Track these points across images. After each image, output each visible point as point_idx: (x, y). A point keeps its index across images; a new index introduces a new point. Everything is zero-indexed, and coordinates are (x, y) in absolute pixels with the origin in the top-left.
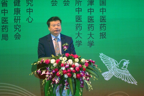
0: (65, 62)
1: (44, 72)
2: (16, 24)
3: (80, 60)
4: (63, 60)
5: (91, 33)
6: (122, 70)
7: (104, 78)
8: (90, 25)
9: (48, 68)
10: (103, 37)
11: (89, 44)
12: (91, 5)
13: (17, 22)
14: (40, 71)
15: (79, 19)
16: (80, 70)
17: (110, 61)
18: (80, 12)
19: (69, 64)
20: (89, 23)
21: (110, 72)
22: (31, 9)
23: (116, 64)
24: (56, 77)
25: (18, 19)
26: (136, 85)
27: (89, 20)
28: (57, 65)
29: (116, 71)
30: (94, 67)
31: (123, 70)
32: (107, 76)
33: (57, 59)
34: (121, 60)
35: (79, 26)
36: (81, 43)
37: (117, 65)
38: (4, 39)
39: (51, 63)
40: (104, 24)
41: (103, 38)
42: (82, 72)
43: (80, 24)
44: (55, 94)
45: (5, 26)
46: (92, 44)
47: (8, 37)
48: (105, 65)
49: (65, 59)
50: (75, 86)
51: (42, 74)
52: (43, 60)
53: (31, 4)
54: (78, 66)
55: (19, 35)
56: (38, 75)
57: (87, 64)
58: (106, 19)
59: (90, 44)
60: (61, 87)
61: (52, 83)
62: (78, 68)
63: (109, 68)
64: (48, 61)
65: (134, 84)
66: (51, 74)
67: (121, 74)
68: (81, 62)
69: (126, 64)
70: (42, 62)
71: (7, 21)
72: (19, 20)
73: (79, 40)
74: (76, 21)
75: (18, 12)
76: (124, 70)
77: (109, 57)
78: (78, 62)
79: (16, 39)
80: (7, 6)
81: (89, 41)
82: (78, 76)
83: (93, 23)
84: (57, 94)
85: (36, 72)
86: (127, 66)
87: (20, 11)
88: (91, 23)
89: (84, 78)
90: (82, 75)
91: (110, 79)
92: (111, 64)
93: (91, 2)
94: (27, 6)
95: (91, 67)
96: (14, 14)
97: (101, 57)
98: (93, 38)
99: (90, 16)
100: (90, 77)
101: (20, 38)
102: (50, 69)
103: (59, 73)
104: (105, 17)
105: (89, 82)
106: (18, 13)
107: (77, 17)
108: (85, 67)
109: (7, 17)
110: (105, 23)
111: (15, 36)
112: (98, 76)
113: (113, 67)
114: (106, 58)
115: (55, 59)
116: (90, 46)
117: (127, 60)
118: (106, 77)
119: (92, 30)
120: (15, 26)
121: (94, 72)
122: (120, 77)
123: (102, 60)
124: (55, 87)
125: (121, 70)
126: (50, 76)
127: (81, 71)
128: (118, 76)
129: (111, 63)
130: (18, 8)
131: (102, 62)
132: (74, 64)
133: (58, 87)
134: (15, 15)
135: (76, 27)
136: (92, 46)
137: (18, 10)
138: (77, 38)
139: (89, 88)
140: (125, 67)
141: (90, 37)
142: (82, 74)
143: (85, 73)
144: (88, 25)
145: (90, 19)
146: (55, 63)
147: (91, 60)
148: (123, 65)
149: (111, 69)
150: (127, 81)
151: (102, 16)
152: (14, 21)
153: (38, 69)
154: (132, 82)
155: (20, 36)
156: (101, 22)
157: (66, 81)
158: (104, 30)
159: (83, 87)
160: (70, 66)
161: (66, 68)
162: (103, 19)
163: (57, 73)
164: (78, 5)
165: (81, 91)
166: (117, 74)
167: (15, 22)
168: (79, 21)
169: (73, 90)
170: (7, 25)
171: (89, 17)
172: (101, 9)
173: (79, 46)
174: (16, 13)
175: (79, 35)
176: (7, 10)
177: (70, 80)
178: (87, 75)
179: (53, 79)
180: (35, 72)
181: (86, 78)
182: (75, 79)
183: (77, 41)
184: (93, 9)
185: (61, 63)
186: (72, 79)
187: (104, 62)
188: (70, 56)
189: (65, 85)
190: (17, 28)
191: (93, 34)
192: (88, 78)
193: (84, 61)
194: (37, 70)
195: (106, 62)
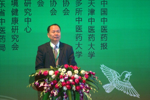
0: (64, 74)
1: (42, 84)
2: (13, 34)
3: (79, 72)
4: (62, 71)
5: (91, 43)
6: (124, 83)
7: (105, 90)
8: (90, 35)
9: (47, 79)
10: (104, 48)
11: (90, 55)
12: (92, 14)
13: (14, 32)
14: (38, 83)
15: (79, 29)
17: (111, 73)
18: (80, 22)
19: (68, 76)
20: (90, 34)
21: (111, 85)
22: (29, 19)
23: (118, 75)
24: (54, 89)
25: (15, 29)
26: (138, 98)
27: (90, 30)
28: (56, 77)
29: (117, 83)
30: (94, 78)
31: (124, 82)
32: (108, 88)
33: (56, 70)
34: (122, 72)
36: (81, 54)
37: (118, 77)
38: (1, 50)
39: (50, 74)
40: (105, 35)
42: (82, 84)
43: (80, 35)
45: (2, 36)
46: (93, 55)
47: (5, 47)
48: (106, 77)
49: (64, 71)
51: (40, 86)
52: (42, 71)
53: (29, 13)
54: (78, 78)
55: (17, 45)
56: (36, 87)
57: (87, 76)
58: (107, 29)
59: (91, 55)
60: (60, 99)
62: (77, 80)
63: (110, 80)
64: (47, 72)
65: (136, 97)
66: (50, 86)
68: (81, 74)
70: (41, 74)
71: (5, 30)
72: (16, 30)
73: (79, 51)
74: (76, 31)
75: (15, 21)
76: (126, 82)
78: (77, 73)
79: (13, 50)
80: (4, 16)
81: (89, 52)
82: (78, 88)
83: (93, 34)
85: (34, 84)
86: (129, 78)
87: (17, 20)
88: (91, 34)
89: (84, 90)
90: (82, 87)
91: (111, 91)
92: (113, 76)
93: (92, 12)
94: (25, 15)
95: (91, 79)
98: (94, 49)
100: (90, 89)
101: (17, 48)
102: (49, 81)
103: (58, 86)
104: (106, 27)
105: (89, 95)
106: (15, 23)
107: (77, 27)
108: (84, 78)
109: (5, 27)
110: (106, 33)
111: (12, 46)
112: (98, 89)
113: (114, 79)
114: (107, 69)
115: (54, 71)
116: (91, 57)
117: (129, 72)
118: (107, 90)
119: (93, 41)
120: (13, 36)
121: (94, 84)
122: (122, 89)
123: (103, 71)
124: (53, 99)
125: (123, 82)
126: (49, 88)
127: (80, 83)
128: (120, 89)
129: (113, 75)
130: (15, 18)
131: (103, 74)
132: (73, 76)
134: (13, 25)
135: (76, 37)
136: (93, 57)
137: (15, 19)
138: (77, 48)
140: (127, 79)
141: (91, 48)
142: (82, 86)
143: (85, 86)
144: (89, 35)
146: (54, 74)
147: (91, 71)
148: (125, 77)
149: (113, 81)
150: (129, 94)
151: (103, 26)
154: (134, 94)
155: (17, 47)
156: (102, 32)
157: (65, 93)
158: (105, 41)
160: (70, 78)
161: (65, 80)
162: (104, 30)
163: (56, 85)
164: (78, 15)
166: (118, 87)
167: (12, 32)
168: (79, 31)
170: (4, 35)
171: (90, 27)
172: (102, 19)
173: (79, 57)
175: (79, 46)
176: (4, 20)
177: (70, 93)
179: (52, 92)
180: (33, 84)
181: (86, 90)
182: (74, 92)
183: (77, 52)
184: (94, 19)
185: (60, 74)
186: (71, 91)
187: (105, 74)
188: (69, 68)
189: (63, 98)
190: (15, 38)
191: (94, 45)
192: (88, 91)
193: (83, 73)
194: (35, 82)
195: (107, 73)
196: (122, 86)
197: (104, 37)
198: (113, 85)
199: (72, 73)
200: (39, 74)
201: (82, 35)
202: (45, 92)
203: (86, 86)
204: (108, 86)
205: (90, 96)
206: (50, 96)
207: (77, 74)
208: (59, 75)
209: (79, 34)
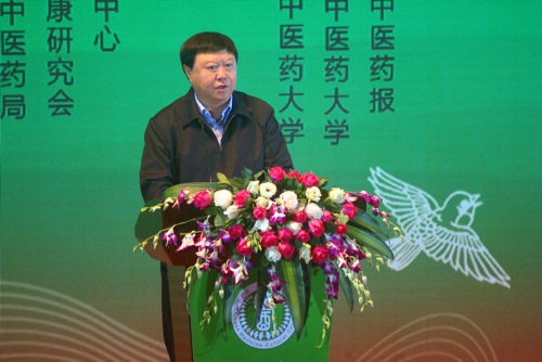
0: (271, 203)
1: (188, 241)
2: (54, 56)
3: (325, 194)
4: (263, 192)
5: (337, 90)
6: (453, 233)
8: (333, 60)
9: (206, 222)
10: (383, 106)
11: (331, 131)
13: (57, 51)
14: (173, 237)
15: (293, 38)
16: (327, 232)
17: (409, 197)
18: (295, 11)
19: (286, 209)
20: (329, 54)
21: (408, 240)
23: (433, 207)
24: (234, 257)
25: (61, 39)
26: (506, 288)
27: (331, 43)
28: (240, 213)
29: (429, 235)
30: (378, 218)
31: (456, 230)
33: (240, 189)
35: (293, 65)
36: (299, 128)
37: (434, 213)
38: (10, 114)
39: (217, 204)
40: (386, 58)
41: (381, 110)
42: (334, 238)
43: (295, 58)
44: (230, 323)
45: (13, 65)
46: (342, 131)
47: (24, 106)
49: (268, 190)
50: (308, 290)
51: (181, 248)
52: (186, 192)
54: (319, 217)
55: (68, 99)
56: (167, 250)
57: (351, 209)
58: (392, 38)
59: (335, 134)
60: (253, 294)
61: (220, 279)
62: (318, 224)
63: (405, 222)
64: (206, 197)
65: (496, 284)
66: (218, 248)
67: (449, 248)
68: (330, 201)
69: (468, 207)
70: (183, 201)
71: (23, 44)
72: (65, 43)
73: (290, 120)
74: (282, 47)
75: (61, 10)
76: (462, 230)
77: (406, 181)
78: (317, 199)
79: (54, 114)
81: (329, 122)
82: (319, 253)
83: (344, 54)
84: (238, 321)
85: (158, 241)
86: (472, 216)
87: (69, 6)
88: (337, 54)
89: (341, 260)
90: (334, 250)
91: (406, 265)
92: (414, 208)
95: (364, 220)
96: (48, 20)
97: (374, 182)
98: (346, 111)
99: (334, 28)
100: (361, 256)
101: (69, 109)
102: (213, 229)
103: (248, 244)
104: (391, 31)
105: (360, 279)
106: (61, 15)
107: (285, 29)
108: (342, 218)
109: (23, 32)
110: (389, 53)
111: (50, 101)
112: (390, 256)
113: (419, 221)
114: (394, 185)
115: (232, 192)
116: (335, 140)
117: (473, 193)
119: (341, 81)
120: (53, 65)
121: (377, 237)
122: (447, 257)
123: (377, 191)
124: (232, 297)
125: (449, 232)
126: (214, 255)
127: (328, 237)
128: (438, 255)
129: (414, 204)
132: (301, 209)
133: (239, 296)
134: (53, 23)
135: (281, 68)
136: (341, 140)
137: (61, 2)
138: (284, 109)
139: (360, 299)
140: (465, 220)
141: (334, 105)
142: (334, 246)
143: (345, 244)
144: (326, 60)
145: (332, 39)
146: (232, 203)
147: (364, 192)
148: (456, 213)
149: (414, 228)
150: (472, 273)
151: (380, 27)
152: (48, 45)
153: (166, 225)
154: (489, 275)
155: (69, 103)
156: (374, 47)
157: (272, 271)
158: (386, 80)
159: (336, 297)
160: (290, 216)
161: (274, 225)
162: (384, 39)
163: (241, 243)
165: (328, 311)
166: (434, 248)
167: (51, 49)
168: (293, 44)
169: (301, 307)
170: (21, 59)
171: (331, 31)
172: (373, 1)
173: (291, 141)
174: (56, 16)
175: (291, 100)
176: (22, 4)
177: (290, 270)
178: (350, 252)
179: (224, 266)
180: (156, 238)
181: (348, 260)
182: (305, 267)
184: (345, 1)
185: (255, 204)
186: (296, 266)
187: (385, 202)
188: (287, 180)
189: (267, 289)
190: (61, 71)
191: (347, 96)
192: (356, 263)
193: (339, 197)
194: (163, 233)
195: (391, 199)
196: (447, 245)
197: (381, 68)
198: (413, 241)
199: (298, 197)
200: (177, 202)
201: (301, 59)
202: (201, 269)
203: (350, 246)
204: (398, 246)
205: (362, 282)
206: (217, 283)
207: (315, 202)
208: (251, 205)
209: (291, 56)
